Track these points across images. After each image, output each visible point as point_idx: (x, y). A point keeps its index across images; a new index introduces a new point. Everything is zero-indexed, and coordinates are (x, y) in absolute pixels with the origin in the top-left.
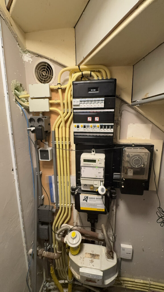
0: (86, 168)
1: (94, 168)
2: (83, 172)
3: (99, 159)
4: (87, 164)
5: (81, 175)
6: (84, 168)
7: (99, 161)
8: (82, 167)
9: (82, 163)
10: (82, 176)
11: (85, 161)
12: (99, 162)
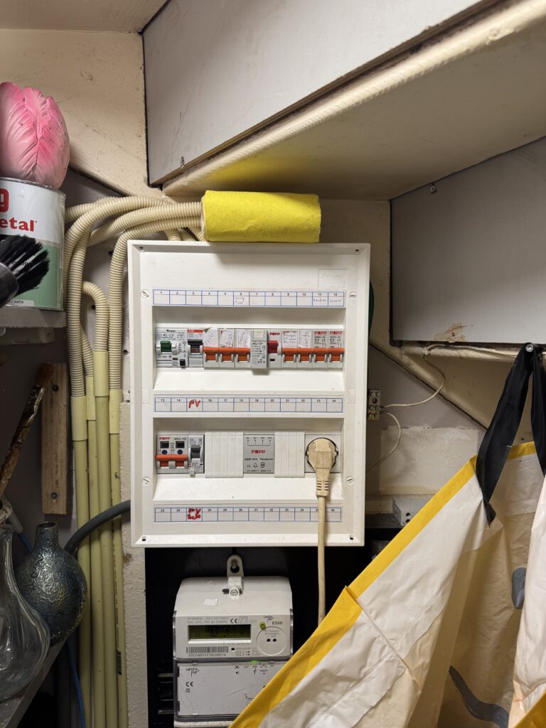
0: (202, 668)
1: (242, 666)
2: (188, 691)
3: (265, 621)
4: (208, 649)
5: (178, 709)
6: (194, 672)
7: (263, 627)
8: (183, 668)
9: (183, 645)
10: (180, 713)
11: (197, 631)
12: (264, 636)
